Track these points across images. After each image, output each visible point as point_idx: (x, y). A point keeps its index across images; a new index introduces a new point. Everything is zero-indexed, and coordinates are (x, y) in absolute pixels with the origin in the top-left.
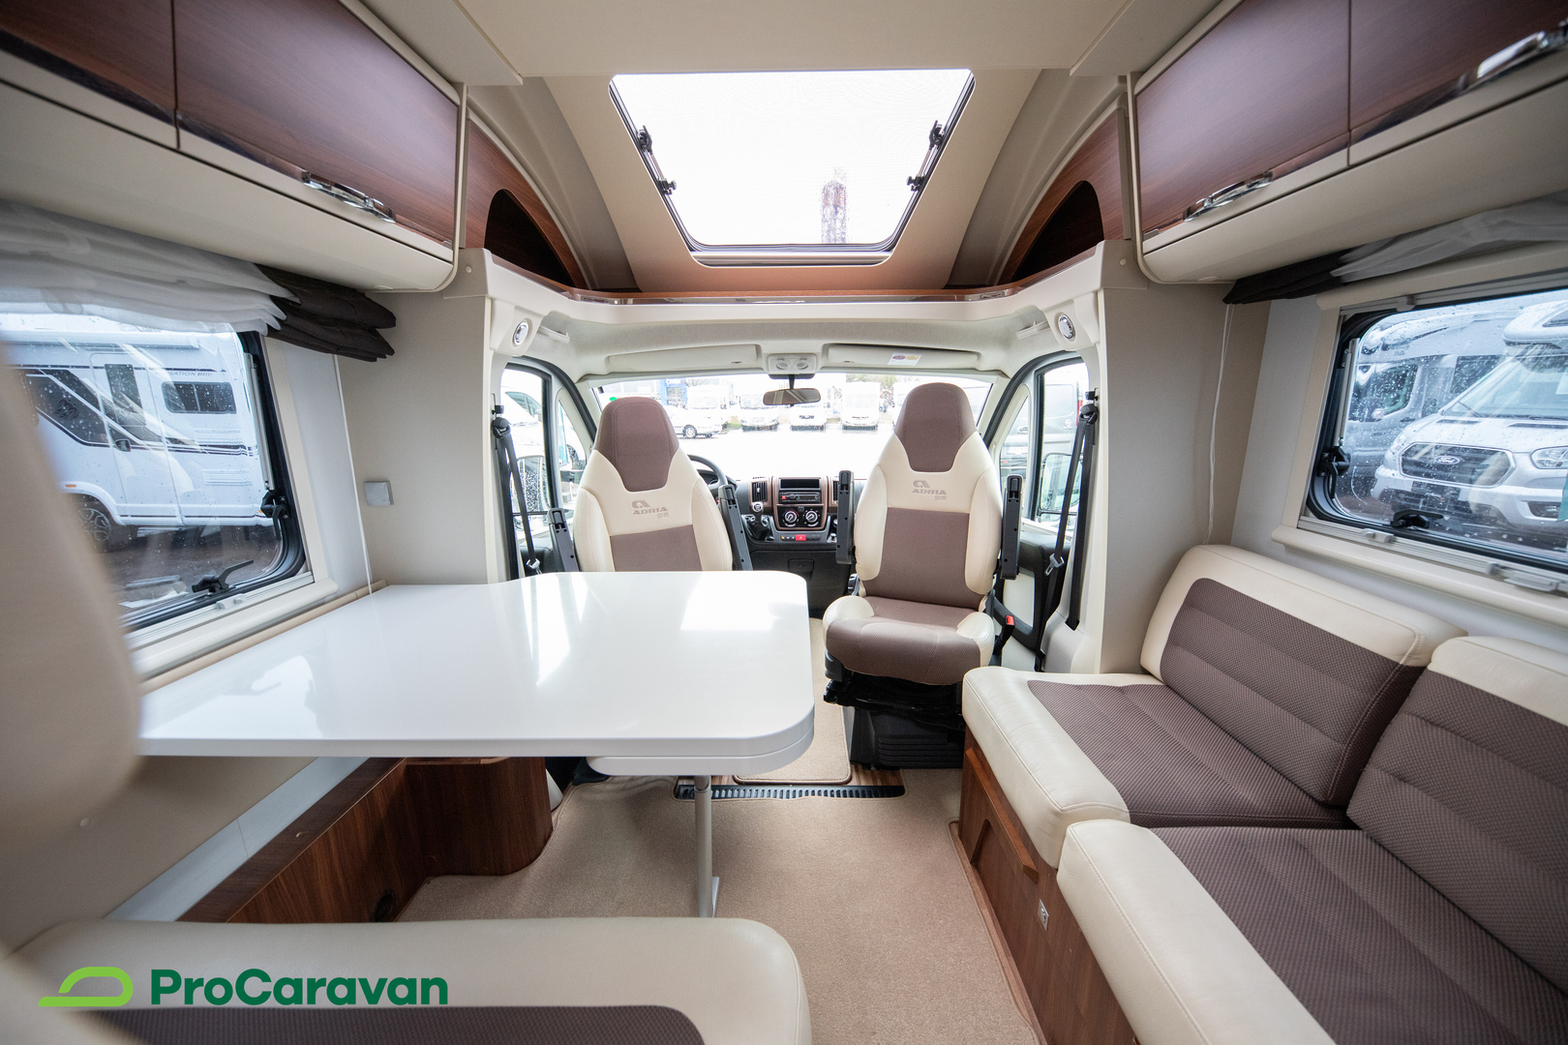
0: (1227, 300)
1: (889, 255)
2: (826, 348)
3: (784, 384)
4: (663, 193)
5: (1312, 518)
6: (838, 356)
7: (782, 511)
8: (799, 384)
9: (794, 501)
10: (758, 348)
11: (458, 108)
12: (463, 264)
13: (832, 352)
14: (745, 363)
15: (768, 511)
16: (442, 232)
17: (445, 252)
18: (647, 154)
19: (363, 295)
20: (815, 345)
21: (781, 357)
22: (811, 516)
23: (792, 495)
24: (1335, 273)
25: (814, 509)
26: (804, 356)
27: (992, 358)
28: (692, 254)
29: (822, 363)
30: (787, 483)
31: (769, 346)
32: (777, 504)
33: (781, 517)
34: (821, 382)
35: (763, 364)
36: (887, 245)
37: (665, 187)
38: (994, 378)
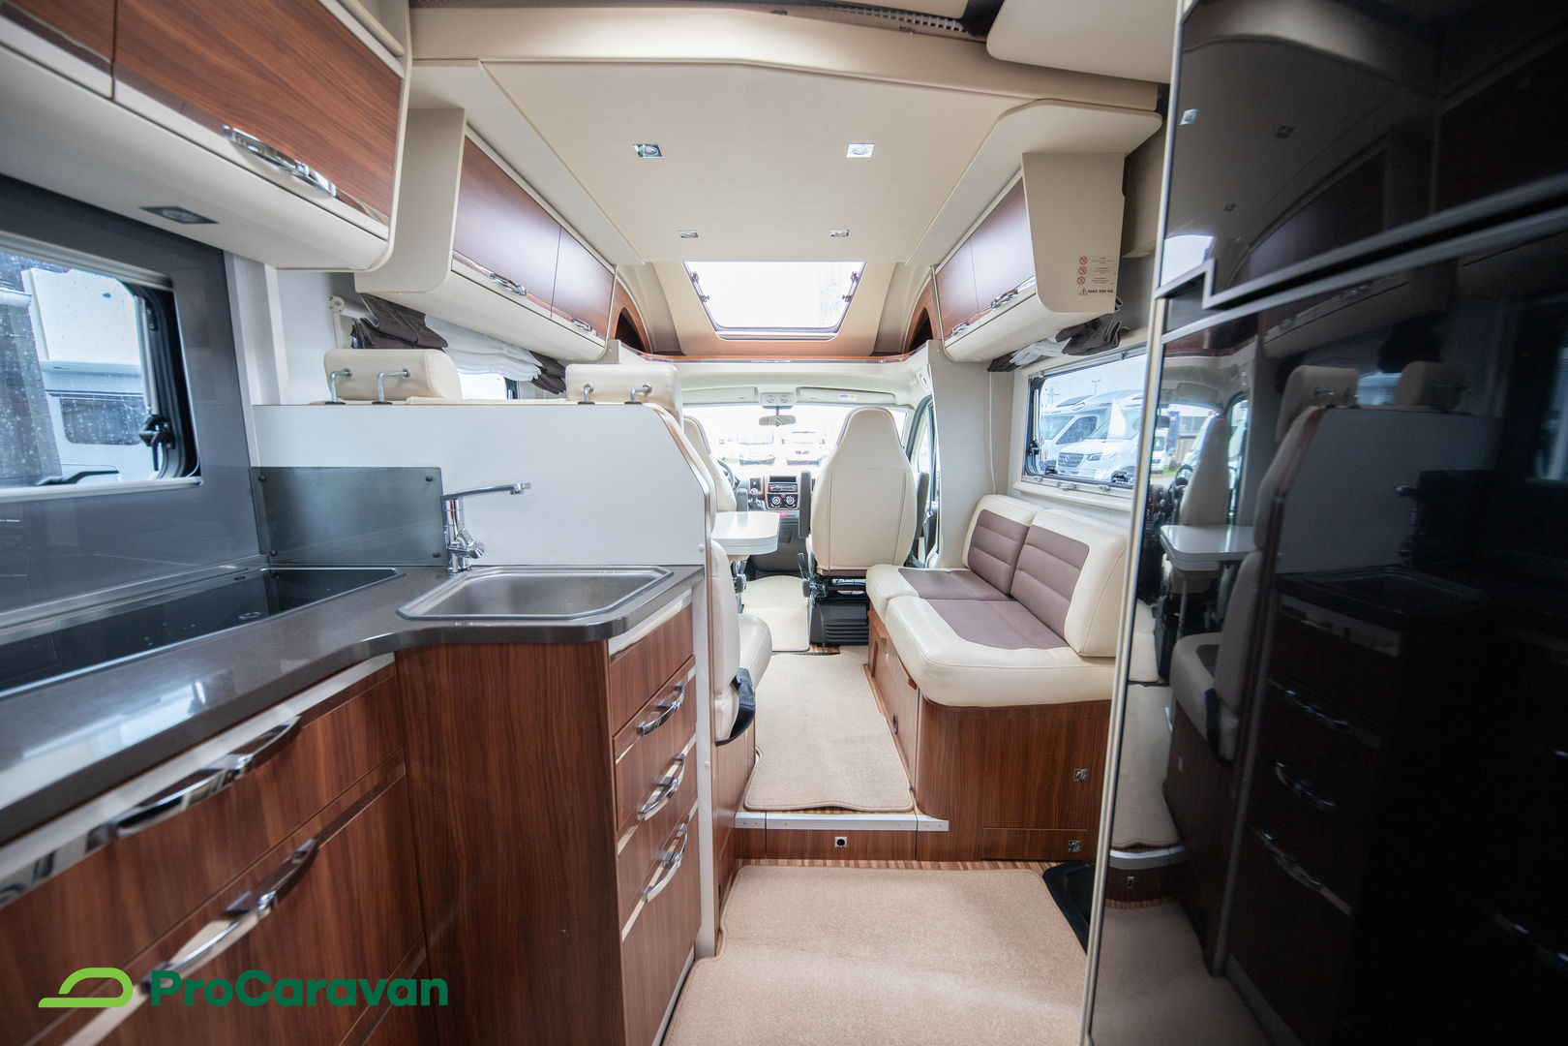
0: (989, 370)
1: (836, 335)
2: (798, 390)
3: (772, 413)
4: (702, 301)
5: (1027, 476)
6: (806, 395)
7: (770, 497)
8: (782, 412)
9: (778, 491)
10: (756, 389)
11: (614, 275)
12: (608, 347)
13: (801, 391)
14: (747, 399)
15: (762, 498)
16: (601, 333)
17: (602, 342)
18: (695, 283)
19: (557, 362)
20: (791, 388)
21: (770, 395)
22: (790, 500)
23: (777, 487)
24: (1011, 361)
25: (792, 496)
26: (785, 395)
27: (902, 397)
28: (717, 333)
29: (796, 399)
30: (773, 479)
31: (763, 388)
32: (767, 492)
33: (770, 501)
34: (796, 411)
35: (759, 400)
36: (835, 329)
37: (703, 299)
38: (906, 409)
